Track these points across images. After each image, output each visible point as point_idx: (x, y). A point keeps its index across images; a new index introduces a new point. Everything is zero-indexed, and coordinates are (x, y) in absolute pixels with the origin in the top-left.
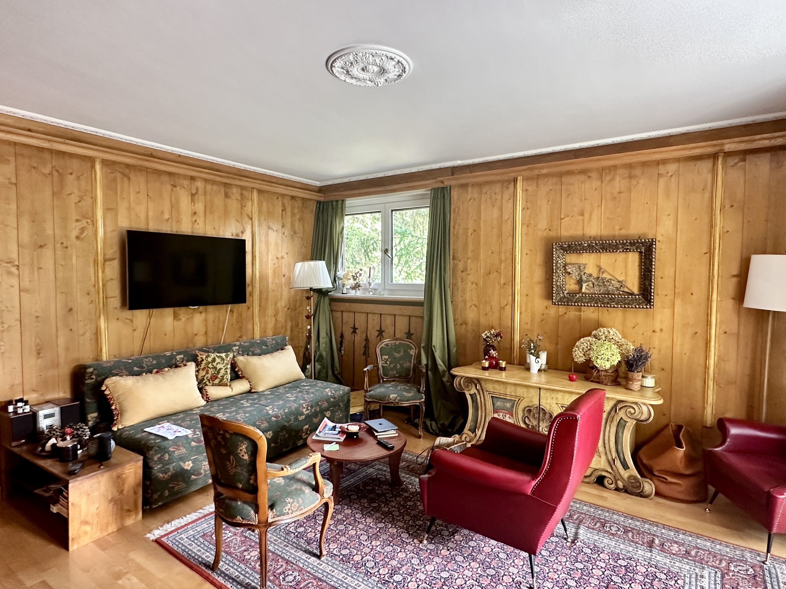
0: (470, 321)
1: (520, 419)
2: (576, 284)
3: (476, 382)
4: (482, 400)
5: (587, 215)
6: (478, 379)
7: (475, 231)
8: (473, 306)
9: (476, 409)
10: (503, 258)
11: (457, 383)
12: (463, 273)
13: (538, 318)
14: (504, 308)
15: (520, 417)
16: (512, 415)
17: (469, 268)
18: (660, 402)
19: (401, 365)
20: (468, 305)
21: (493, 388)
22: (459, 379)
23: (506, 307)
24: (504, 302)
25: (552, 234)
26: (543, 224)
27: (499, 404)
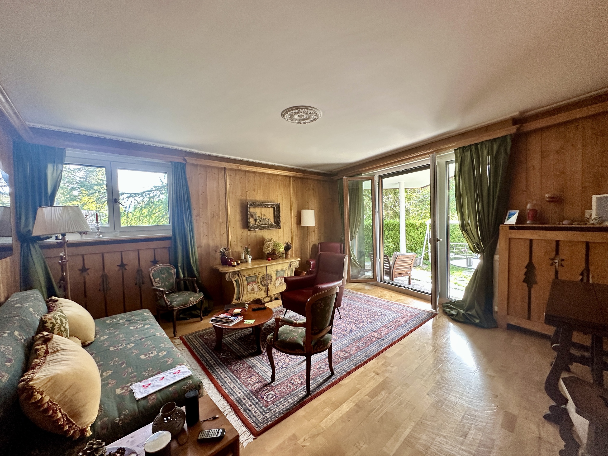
0: (203, 245)
1: (259, 283)
2: (254, 221)
3: (238, 273)
4: (242, 281)
5: (256, 191)
6: (238, 271)
7: (203, 193)
8: (205, 236)
9: (238, 287)
10: (221, 209)
11: (228, 277)
12: (197, 217)
13: (239, 238)
14: (223, 235)
15: (259, 282)
16: (256, 283)
17: (201, 214)
18: (300, 259)
19: (168, 282)
20: (202, 235)
21: (247, 273)
22: (228, 274)
23: (224, 235)
24: (222, 232)
25: (243, 198)
26: (239, 193)
27: (250, 280)
